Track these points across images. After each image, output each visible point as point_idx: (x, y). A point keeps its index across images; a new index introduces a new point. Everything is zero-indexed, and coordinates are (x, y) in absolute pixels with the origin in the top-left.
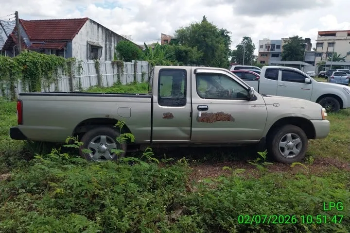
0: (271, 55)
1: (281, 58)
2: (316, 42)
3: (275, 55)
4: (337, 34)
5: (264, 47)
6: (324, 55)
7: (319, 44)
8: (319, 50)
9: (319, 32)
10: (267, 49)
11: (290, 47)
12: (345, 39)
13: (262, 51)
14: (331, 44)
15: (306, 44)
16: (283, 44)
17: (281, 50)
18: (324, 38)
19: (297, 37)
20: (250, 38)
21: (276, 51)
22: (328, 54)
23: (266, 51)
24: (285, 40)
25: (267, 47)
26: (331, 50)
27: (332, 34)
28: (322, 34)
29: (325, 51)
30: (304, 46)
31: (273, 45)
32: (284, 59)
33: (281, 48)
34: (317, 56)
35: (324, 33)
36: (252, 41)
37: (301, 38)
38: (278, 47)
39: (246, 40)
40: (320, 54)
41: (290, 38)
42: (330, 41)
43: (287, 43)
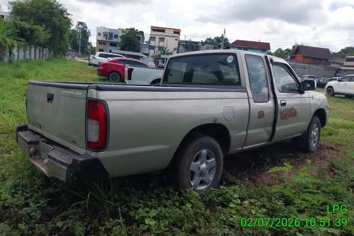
0: (109, 44)
1: (120, 48)
2: (150, 36)
3: (113, 45)
4: (166, 31)
5: (102, 35)
6: (157, 49)
7: (152, 38)
8: (152, 43)
9: (152, 27)
10: (105, 38)
11: (128, 38)
12: (172, 36)
13: (100, 38)
14: (162, 39)
15: (141, 36)
16: (120, 34)
17: (119, 40)
18: (155, 33)
19: (134, 29)
20: (85, 23)
21: (114, 40)
22: (160, 48)
23: (104, 39)
24: (123, 31)
25: (105, 35)
26: (161, 44)
27: (162, 30)
28: (154, 29)
29: (157, 45)
30: (139, 38)
31: (111, 34)
32: (122, 49)
33: (119, 37)
34: (151, 49)
35: (156, 29)
36: (87, 28)
37: (137, 30)
38: (116, 36)
39: (80, 25)
40: (153, 48)
41: (127, 29)
42: (161, 37)
43: (124, 34)
